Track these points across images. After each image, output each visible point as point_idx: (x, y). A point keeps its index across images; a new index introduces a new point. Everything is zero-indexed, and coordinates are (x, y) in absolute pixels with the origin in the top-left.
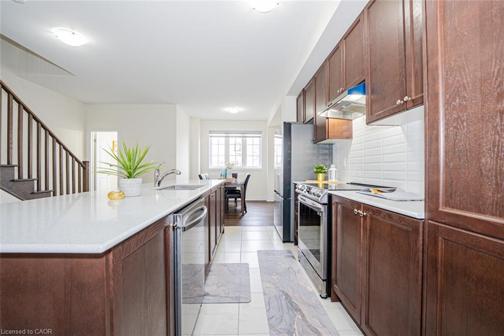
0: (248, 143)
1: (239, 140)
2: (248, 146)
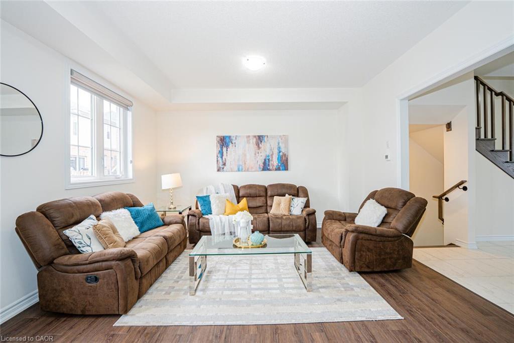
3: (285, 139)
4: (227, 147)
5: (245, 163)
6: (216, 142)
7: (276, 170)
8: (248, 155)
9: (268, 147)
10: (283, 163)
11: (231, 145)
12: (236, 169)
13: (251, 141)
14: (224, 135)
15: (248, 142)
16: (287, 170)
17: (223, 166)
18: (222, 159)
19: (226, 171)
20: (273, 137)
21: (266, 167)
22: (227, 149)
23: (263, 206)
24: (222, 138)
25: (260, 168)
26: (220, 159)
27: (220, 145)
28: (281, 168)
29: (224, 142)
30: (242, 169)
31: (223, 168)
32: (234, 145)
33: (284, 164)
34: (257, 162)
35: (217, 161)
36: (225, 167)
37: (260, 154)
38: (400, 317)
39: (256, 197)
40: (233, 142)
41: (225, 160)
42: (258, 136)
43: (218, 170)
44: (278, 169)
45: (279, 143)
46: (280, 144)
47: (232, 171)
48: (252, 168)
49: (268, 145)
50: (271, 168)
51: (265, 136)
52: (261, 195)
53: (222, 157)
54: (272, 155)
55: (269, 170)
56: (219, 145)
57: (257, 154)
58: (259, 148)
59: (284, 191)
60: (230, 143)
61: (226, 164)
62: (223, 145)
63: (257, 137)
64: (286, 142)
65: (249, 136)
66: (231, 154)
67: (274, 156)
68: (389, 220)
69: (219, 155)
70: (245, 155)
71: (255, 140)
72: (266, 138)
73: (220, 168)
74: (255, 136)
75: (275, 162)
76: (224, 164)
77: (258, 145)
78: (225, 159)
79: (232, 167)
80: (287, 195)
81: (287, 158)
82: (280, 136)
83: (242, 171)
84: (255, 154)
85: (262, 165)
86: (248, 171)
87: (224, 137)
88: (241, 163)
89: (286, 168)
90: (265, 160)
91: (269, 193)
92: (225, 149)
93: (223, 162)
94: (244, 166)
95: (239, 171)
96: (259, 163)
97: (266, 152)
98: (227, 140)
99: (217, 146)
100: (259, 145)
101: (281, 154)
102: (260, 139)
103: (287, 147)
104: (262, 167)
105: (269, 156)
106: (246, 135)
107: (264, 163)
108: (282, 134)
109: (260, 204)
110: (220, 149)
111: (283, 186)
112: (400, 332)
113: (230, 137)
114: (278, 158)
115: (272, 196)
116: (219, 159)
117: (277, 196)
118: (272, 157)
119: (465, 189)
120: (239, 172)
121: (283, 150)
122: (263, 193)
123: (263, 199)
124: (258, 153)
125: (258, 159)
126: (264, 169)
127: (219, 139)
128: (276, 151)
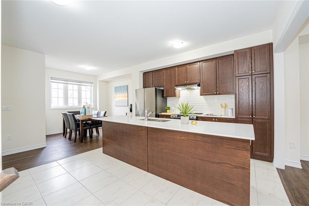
0: (82, 89)
1: (76, 87)
2: (82, 92)
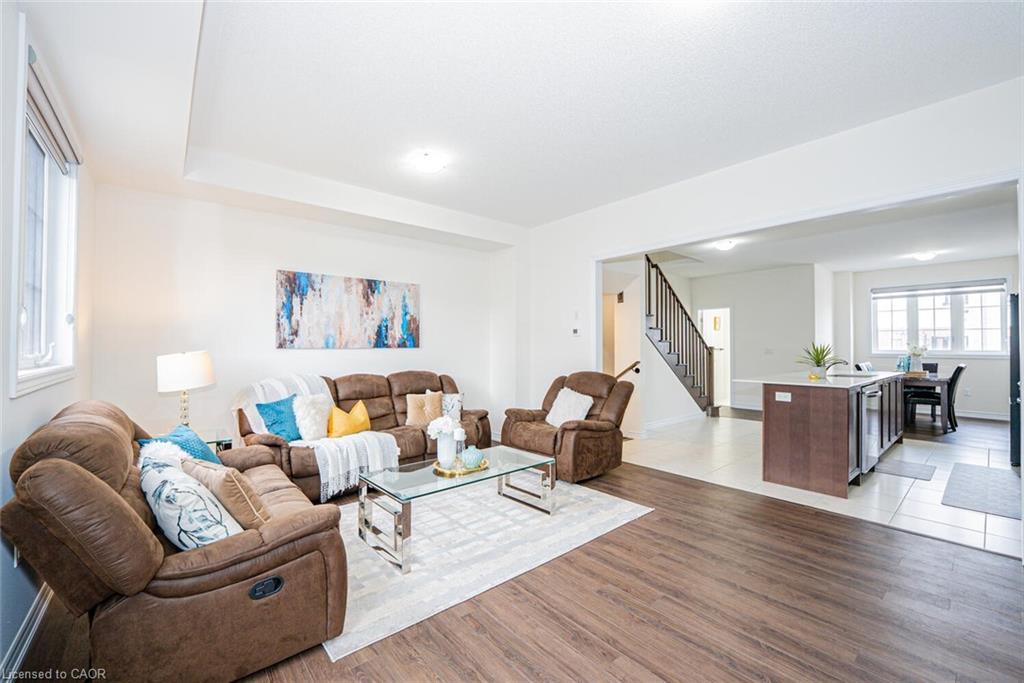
0: (967, 304)
1: (944, 301)
3: (414, 289)
4: (303, 296)
5: (341, 334)
6: (274, 282)
7: (399, 346)
8: (346, 314)
9: (385, 304)
10: (411, 334)
11: (310, 292)
12: (322, 343)
13: (354, 289)
14: (296, 271)
15: (348, 290)
16: (418, 346)
17: (291, 338)
18: (290, 322)
19: (299, 348)
20: (396, 286)
21: (380, 340)
22: (302, 300)
23: (388, 414)
24: (291, 276)
25: (370, 343)
26: (284, 321)
27: (286, 290)
28: (408, 344)
29: (295, 285)
30: (334, 344)
31: (292, 342)
32: (318, 293)
33: (412, 338)
34: (366, 330)
35: (279, 325)
36: (296, 339)
37: (371, 316)
38: (651, 510)
39: (373, 397)
40: (317, 286)
41: (298, 325)
42: (368, 281)
43: (281, 346)
44: (402, 345)
45: (404, 298)
46: (407, 301)
47: (312, 348)
48: (355, 342)
49: (386, 300)
50: (390, 342)
51: (380, 282)
52: (383, 393)
53: (289, 317)
54: (393, 319)
55: (386, 346)
56: (282, 290)
57: (365, 316)
58: (369, 303)
59: (423, 384)
60: (310, 289)
61: (300, 333)
62: (293, 292)
63: (366, 283)
64: (417, 297)
65: (350, 279)
66: (311, 313)
67: (395, 321)
68: (596, 411)
69: (282, 313)
70: (340, 316)
71: (361, 287)
72: (381, 286)
73: (285, 340)
74: (361, 281)
75: (397, 332)
76: (295, 333)
77: (366, 297)
78: (298, 322)
79: (311, 338)
80: (428, 391)
81: (418, 326)
82: (407, 285)
83: (333, 348)
84: (362, 315)
85: (373, 336)
86: (346, 347)
87: (294, 274)
88: (332, 332)
89: (416, 345)
90: (380, 327)
91: (396, 390)
92: (296, 300)
93: (291, 327)
94: (338, 336)
95: (327, 347)
96: (368, 333)
97: (382, 312)
98: (303, 281)
99: (278, 292)
100: (368, 297)
101: (408, 317)
102: (371, 286)
103: (417, 306)
104: (373, 341)
105: (386, 320)
106: (344, 275)
107: (379, 334)
108: (411, 282)
109: (383, 411)
110: (285, 299)
111: (418, 376)
112: (662, 520)
113: (309, 276)
114: (402, 325)
115: (402, 395)
116: (282, 321)
117: (411, 393)
118: (393, 323)
119: (637, 371)
120: (328, 350)
121: (411, 310)
122: (384, 390)
123: (386, 400)
124: (367, 313)
125: (365, 325)
126: (377, 345)
127: (283, 277)
128: (399, 313)
